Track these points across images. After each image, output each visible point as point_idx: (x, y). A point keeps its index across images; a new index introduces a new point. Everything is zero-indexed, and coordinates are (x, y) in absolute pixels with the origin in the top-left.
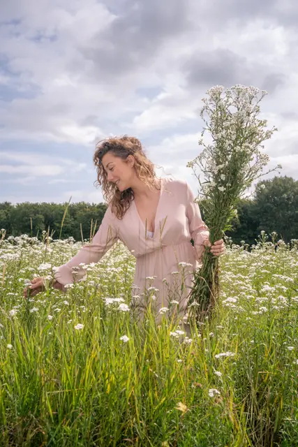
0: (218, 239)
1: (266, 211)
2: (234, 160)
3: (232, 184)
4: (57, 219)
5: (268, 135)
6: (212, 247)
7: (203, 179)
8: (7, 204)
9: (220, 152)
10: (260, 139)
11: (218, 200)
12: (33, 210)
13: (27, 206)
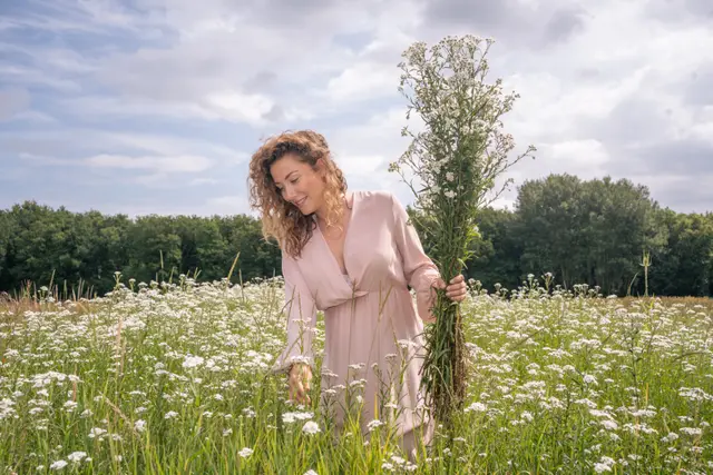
0: (456, 275)
1: (534, 230)
2: (462, 150)
3: (465, 186)
4: (201, 242)
5: (507, 107)
6: (449, 288)
7: (419, 184)
8: (121, 217)
9: (438, 138)
10: (495, 114)
11: (448, 214)
12: (163, 227)
13: (152, 220)
